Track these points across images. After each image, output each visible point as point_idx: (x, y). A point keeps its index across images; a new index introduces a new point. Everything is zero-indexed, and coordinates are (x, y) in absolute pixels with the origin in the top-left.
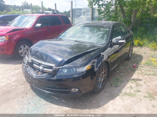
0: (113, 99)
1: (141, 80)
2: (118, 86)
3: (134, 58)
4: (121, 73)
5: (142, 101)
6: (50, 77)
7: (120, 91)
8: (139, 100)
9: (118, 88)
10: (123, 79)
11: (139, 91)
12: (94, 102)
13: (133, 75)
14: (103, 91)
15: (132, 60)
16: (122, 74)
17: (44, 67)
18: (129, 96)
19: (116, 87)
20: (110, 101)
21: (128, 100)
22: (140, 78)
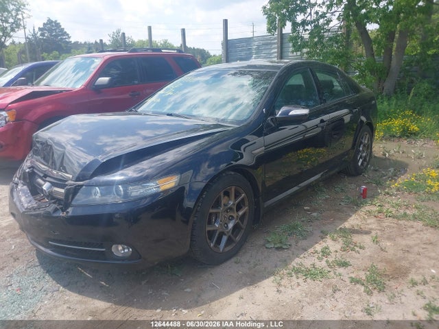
0: (250, 285)
1: (368, 233)
2: (284, 247)
3: (376, 171)
4: (315, 210)
5: (338, 293)
6: (56, 210)
7: (285, 263)
8: (330, 291)
9: (284, 254)
10: (310, 229)
11: (344, 264)
12: (188, 290)
13: (351, 216)
14: (234, 259)
15: (369, 174)
16: (315, 214)
17: (53, 184)
18: (305, 278)
19: (278, 249)
20: (240, 288)
21: (297, 289)
22: (367, 228)
